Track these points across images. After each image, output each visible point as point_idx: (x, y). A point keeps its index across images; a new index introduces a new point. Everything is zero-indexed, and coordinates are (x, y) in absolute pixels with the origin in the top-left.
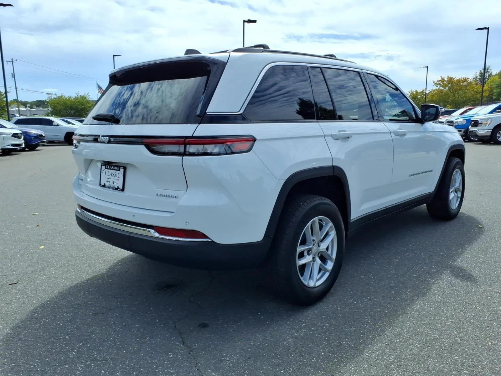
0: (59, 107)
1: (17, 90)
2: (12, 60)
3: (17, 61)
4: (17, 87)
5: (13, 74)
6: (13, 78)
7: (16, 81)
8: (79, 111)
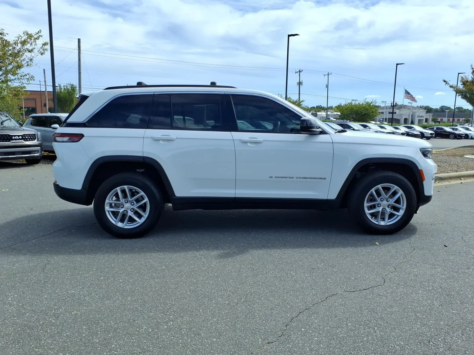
0: (346, 112)
1: (328, 98)
2: (328, 73)
3: (331, 74)
4: (328, 95)
5: (327, 85)
6: (327, 89)
7: (328, 90)
8: (363, 115)
